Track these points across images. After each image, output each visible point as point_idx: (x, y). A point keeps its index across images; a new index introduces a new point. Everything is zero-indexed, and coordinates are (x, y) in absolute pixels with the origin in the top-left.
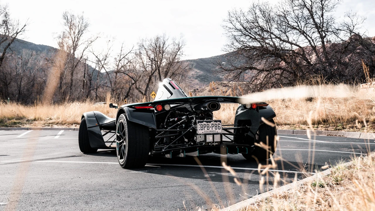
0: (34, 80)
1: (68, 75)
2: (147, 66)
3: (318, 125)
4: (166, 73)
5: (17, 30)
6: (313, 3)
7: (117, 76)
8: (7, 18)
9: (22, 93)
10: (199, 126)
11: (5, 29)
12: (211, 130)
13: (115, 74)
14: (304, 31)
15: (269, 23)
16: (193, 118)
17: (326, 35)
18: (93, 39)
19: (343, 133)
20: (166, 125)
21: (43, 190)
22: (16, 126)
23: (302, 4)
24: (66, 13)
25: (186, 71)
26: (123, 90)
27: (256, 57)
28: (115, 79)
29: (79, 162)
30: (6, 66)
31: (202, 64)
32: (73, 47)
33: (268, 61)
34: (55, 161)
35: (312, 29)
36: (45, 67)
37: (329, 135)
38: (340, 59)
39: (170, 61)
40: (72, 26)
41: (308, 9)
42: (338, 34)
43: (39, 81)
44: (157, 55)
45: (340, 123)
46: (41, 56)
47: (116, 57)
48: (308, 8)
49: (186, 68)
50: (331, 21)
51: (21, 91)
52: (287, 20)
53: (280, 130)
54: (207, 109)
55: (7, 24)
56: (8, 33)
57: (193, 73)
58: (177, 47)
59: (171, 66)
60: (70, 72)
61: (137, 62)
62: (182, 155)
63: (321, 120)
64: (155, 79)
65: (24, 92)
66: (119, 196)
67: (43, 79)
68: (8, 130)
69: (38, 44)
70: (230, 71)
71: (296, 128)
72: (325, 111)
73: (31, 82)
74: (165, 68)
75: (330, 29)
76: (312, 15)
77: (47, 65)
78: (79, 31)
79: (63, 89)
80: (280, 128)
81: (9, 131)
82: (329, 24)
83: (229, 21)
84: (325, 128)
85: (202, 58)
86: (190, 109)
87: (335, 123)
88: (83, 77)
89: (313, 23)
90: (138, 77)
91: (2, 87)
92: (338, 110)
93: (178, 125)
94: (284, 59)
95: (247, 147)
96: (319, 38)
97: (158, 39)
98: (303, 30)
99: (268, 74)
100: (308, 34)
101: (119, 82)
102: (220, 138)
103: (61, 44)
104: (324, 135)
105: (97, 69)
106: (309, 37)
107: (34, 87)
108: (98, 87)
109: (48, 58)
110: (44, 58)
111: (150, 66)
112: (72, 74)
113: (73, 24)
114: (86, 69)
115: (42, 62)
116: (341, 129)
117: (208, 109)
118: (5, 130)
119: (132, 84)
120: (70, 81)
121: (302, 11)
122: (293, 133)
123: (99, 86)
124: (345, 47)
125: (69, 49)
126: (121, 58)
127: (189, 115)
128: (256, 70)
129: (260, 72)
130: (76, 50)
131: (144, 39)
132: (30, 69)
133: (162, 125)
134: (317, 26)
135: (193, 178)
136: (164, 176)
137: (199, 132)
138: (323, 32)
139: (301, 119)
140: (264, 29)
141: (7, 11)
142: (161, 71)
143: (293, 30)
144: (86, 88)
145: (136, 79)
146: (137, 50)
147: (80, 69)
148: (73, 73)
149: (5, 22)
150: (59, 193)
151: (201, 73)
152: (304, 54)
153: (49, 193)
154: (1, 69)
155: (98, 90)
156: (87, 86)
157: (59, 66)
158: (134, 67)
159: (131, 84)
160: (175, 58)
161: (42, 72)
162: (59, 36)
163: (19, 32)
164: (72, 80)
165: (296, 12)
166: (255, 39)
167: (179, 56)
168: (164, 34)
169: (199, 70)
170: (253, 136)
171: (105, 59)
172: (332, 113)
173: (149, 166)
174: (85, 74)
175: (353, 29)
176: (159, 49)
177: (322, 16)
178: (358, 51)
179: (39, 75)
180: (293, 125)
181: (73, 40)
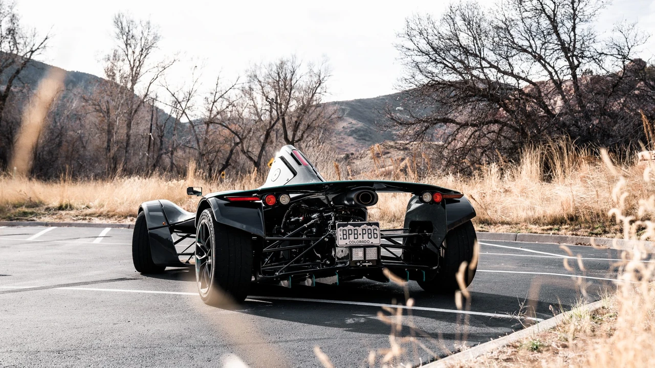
0: (61, 134)
1: (122, 127)
2: (262, 113)
3: (561, 225)
4: (295, 126)
5: (31, 46)
6: (558, 6)
7: (209, 129)
8: (14, 24)
9: (40, 159)
10: (339, 232)
11: (11, 43)
12: (362, 240)
13: (205, 126)
14: (541, 56)
15: (478, 41)
16: (329, 218)
17: (580, 63)
18: (166, 63)
19: (603, 240)
20: (283, 229)
21: (63, 344)
22: (26, 218)
23: (538, 8)
24: (119, 17)
25: (331, 121)
26: (220, 154)
27: (454, 102)
28: (204, 135)
29: (131, 291)
30: (12, 110)
31: (360, 110)
32: (131, 78)
33: (476, 108)
34: (89, 289)
35: (555, 52)
36: (81, 112)
37: (579, 244)
38: (604, 106)
39: (303, 103)
40: (129, 39)
41: (548, 17)
42: (601, 62)
43: (71, 136)
44: (281, 93)
45: (599, 222)
46: (75, 93)
47: (208, 95)
48: (548, 14)
49: (333, 116)
50: (588, 38)
51: (38, 155)
52: (511, 35)
53: (493, 234)
54: (353, 203)
55: (15, 36)
56: (17, 51)
57: (345, 124)
58: (316, 79)
59: (304, 113)
60: (125, 121)
61: (245, 105)
62: (309, 282)
63: (565, 217)
64: (277, 135)
65: (43, 155)
66: (192, 358)
67: (78, 133)
68: (13, 225)
69: (70, 70)
70: (408, 124)
71: (522, 231)
72: (574, 201)
73: (56, 138)
74: (294, 117)
75: (587, 53)
76: (555, 28)
77: (85, 109)
78: (142, 49)
79: (112, 152)
80: (493, 229)
81: (13, 228)
82: (586, 43)
83: (408, 37)
84: (572, 230)
85: (362, 98)
86: (325, 202)
87: (590, 222)
88: (149, 131)
89: (556, 42)
90: (246, 132)
91: (4, 147)
92: (596, 199)
93: (305, 229)
94: (505, 104)
95: (424, 269)
96: (568, 69)
97: (282, 65)
98: (539, 53)
99: (476, 131)
100: (548, 61)
101: (212, 141)
102: (376, 254)
103: (111, 72)
104: (570, 243)
105: (174, 115)
106: (550, 66)
107: (61, 147)
108: (175, 149)
109: (86, 97)
110: (80, 95)
111: (268, 113)
112: (129, 126)
113: (133, 36)
114: (155, 116)
115: (75, 103)
116: (600, 234)
117: (355, 203)
118: (6, 225)
119: (235, 143)
120: (125, 138)
121: (538, 21)
122: (515, 239)
123: (177, 146)
124: (613, 85)
125: (124, 81)
126: (216, 98)
127: (324, 211)
128: (454, 123)
129: (460, 127)
130: (136, 83)
131: (258, 64)
132: (54, 116)
133: (277, 229)
134: (563, 48)
135: (326, 325)
136: (276, 320)
137: (340, 242)
138: (574, 58)
139: (530, 214)
140: (470, 51)
141: (14, 11)
142: (287, 121)
143: (521, 53)
144: (154, 150)
145: (242, 135)
146: (244, 84)
147: (143, 115)
148: (130, 123)
149: (12, 32)
150: (89, 351)
151: (360, 125)
152: (540, 96)
153: (71, 352)
154: (3, 115)
155: (175, 154)
156: (156, 146)
157: (105, 110)
158: (240, 115)
159: (233, 145)
160: (312, 98)
161: (76, 121)
162: (107, 57)
163: (36, 50)
164: (128, 136)
165: (528, 21)
166: (454, 68)
167: (319, 95)
168: (294, 57)
169: (355, 119)
170: (436, 251)
171: (187, 98)
172: (586, 204)
173: (252, 300)
174: (151, 125)
175: (628, 53)
176: (285, 83)
177: (572, 29)
178: (637, 92)
179: (70, 126)
180: (516, 224)
181: (131, 65)
